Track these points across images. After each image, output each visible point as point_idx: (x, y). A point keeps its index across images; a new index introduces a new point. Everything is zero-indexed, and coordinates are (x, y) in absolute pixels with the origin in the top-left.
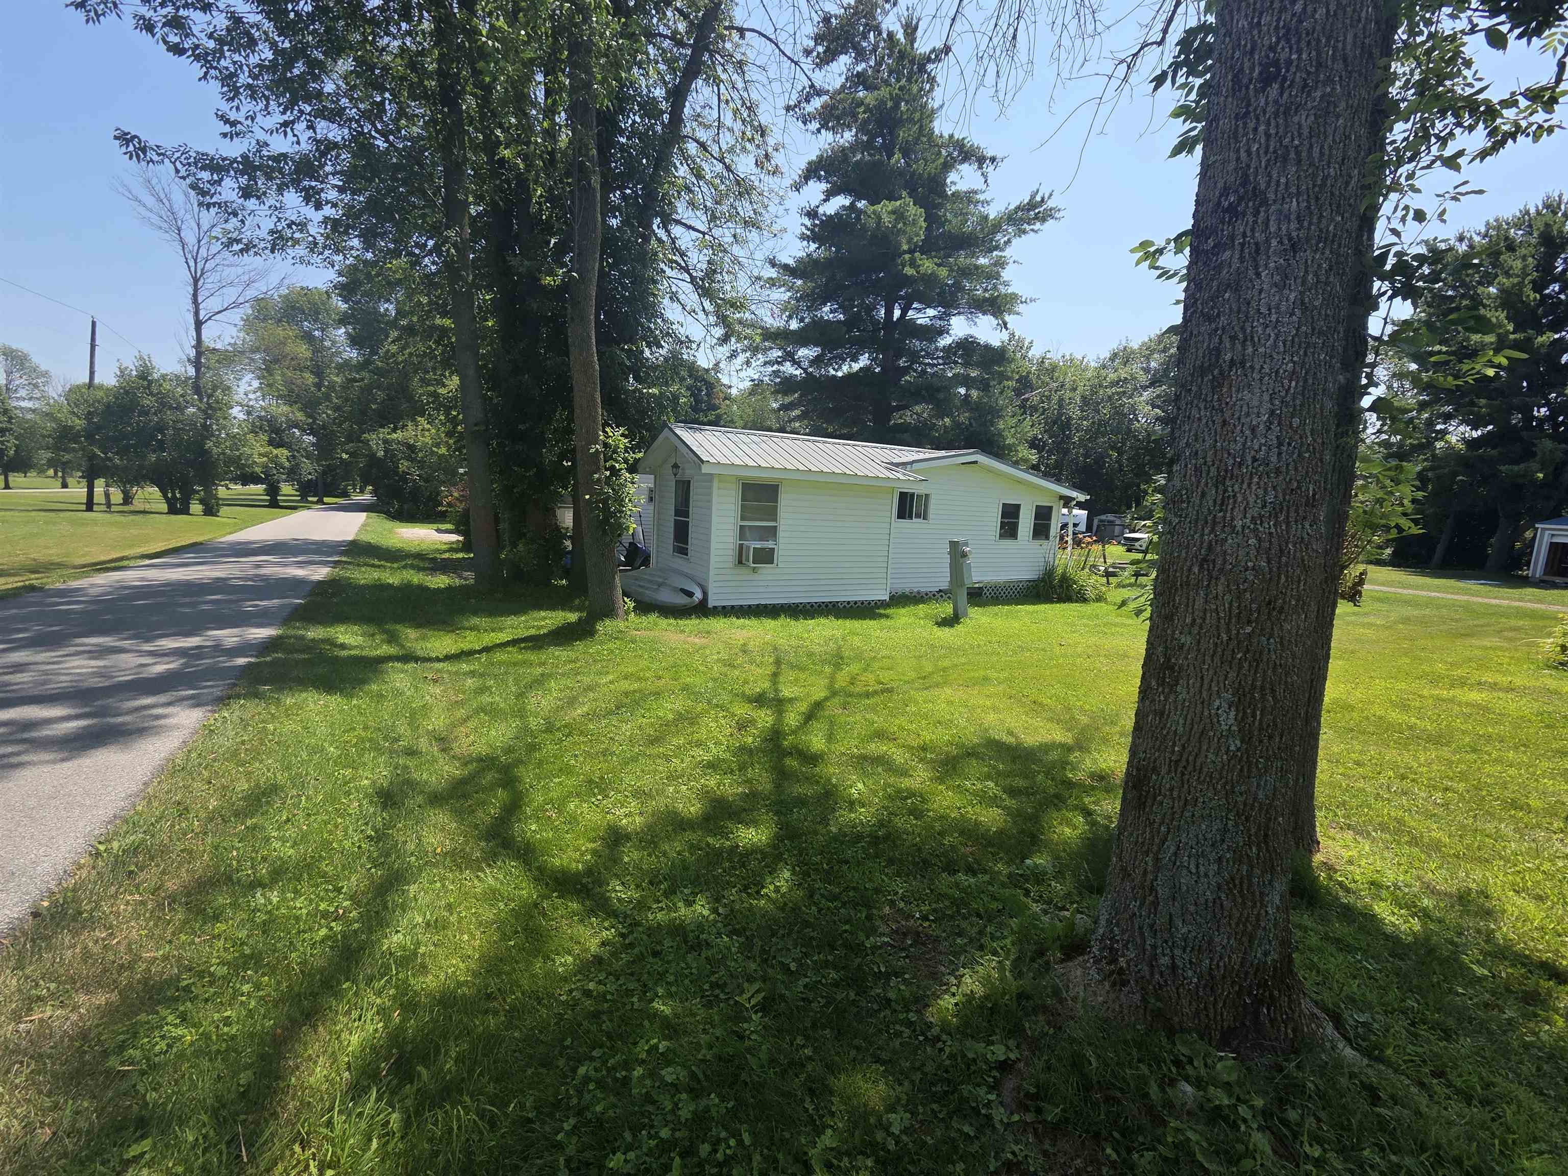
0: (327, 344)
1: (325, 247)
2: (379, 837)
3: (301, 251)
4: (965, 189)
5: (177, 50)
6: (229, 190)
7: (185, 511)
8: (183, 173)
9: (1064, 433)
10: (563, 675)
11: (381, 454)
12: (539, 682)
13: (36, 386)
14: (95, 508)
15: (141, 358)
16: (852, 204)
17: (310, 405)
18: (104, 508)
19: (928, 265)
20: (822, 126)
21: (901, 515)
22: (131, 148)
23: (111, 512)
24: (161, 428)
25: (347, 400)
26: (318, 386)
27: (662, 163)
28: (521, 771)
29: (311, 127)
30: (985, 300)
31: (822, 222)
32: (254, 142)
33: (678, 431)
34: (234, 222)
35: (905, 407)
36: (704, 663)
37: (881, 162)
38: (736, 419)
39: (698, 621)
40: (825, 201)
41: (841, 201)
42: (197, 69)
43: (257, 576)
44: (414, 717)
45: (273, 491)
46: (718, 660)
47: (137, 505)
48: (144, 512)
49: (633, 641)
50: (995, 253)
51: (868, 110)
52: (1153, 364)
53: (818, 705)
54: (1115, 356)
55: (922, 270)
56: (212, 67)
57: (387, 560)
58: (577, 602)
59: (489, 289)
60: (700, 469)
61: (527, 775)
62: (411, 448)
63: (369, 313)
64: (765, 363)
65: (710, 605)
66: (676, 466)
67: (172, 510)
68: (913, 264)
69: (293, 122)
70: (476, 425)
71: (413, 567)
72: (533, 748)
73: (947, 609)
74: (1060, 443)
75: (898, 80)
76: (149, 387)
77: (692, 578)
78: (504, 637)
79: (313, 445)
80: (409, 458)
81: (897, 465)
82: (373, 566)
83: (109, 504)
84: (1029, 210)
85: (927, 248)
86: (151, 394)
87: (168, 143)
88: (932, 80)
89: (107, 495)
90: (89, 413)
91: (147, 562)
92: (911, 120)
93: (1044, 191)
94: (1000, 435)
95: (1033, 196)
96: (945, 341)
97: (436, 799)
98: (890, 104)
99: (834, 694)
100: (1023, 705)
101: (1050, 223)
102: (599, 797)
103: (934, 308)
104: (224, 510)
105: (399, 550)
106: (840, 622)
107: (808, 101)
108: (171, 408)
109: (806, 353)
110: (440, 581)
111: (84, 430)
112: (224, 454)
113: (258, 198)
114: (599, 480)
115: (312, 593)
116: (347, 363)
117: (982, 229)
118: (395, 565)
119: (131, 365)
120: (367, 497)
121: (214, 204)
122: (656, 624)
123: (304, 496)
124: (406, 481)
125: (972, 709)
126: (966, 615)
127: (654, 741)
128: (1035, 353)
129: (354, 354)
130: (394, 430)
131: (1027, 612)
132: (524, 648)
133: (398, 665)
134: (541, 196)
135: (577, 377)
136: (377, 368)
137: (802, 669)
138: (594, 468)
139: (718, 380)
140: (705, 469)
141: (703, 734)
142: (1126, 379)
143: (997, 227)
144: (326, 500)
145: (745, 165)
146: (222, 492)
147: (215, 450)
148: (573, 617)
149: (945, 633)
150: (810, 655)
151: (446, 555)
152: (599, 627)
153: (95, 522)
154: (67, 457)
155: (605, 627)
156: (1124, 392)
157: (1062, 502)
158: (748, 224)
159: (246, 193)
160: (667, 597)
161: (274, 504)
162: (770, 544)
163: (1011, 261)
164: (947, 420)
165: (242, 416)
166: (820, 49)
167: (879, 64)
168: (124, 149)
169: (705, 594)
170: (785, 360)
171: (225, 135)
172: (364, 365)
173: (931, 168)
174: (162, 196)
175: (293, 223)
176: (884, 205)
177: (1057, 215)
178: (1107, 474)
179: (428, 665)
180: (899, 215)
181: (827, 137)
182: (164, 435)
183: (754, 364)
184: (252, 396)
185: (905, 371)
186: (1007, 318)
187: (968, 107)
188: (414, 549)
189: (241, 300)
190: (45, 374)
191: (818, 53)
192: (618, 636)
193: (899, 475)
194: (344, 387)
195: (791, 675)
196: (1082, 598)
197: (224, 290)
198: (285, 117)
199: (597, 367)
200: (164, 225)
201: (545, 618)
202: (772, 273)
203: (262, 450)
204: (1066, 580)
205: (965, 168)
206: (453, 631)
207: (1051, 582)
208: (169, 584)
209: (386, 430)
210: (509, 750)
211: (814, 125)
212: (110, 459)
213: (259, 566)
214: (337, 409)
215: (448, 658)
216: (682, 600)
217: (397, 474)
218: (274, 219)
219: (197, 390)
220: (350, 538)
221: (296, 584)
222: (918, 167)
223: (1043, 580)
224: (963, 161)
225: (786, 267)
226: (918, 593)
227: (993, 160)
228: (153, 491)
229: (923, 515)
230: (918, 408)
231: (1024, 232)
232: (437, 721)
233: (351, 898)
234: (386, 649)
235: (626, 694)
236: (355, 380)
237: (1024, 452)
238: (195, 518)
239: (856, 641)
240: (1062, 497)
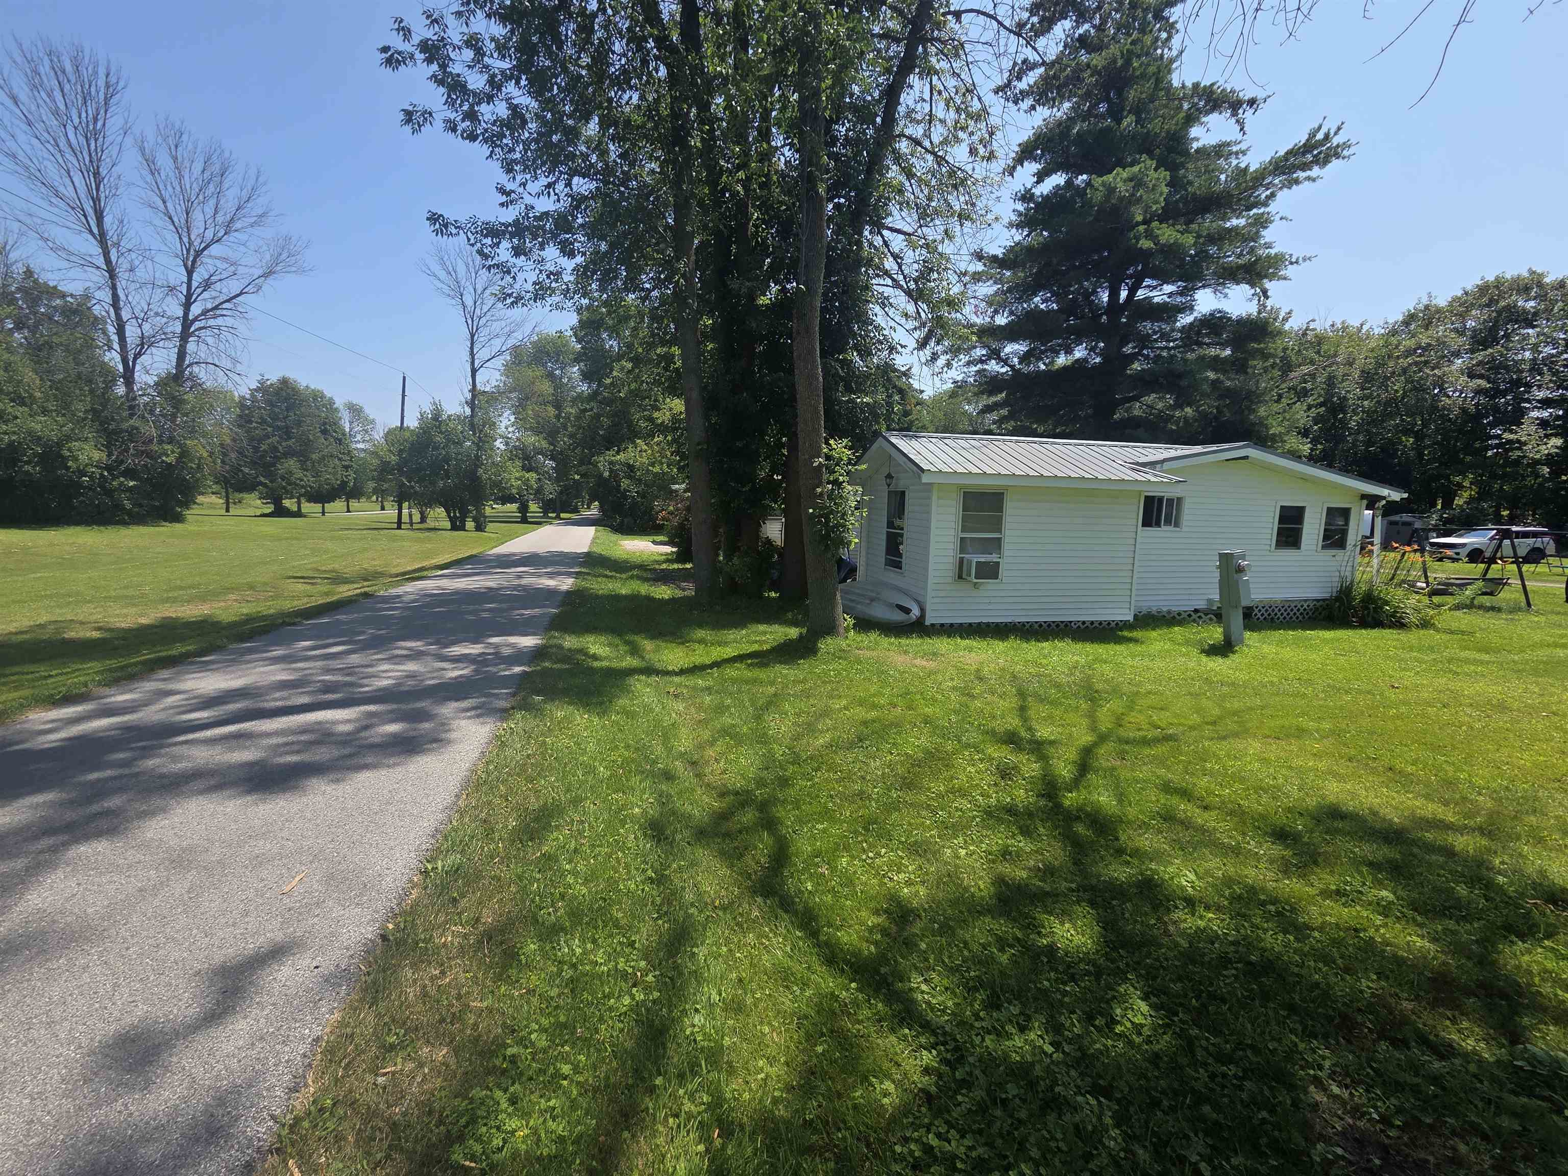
0: (565, 380)
1: (574, 293)
2: (660, 880)
3: (556, 299)
4: (1213, 142)
5: (472, 137)
6: (504, 253)
7: (462, 528)
8: (472, 241)
9: (1335, 417)
10: (795, 696)
11: (606, 474)
12: (772, 703)
13: (366, 431)
14: (403, 526)
15: (435, 403)
16: (1069, 183)
17: (552, 435)
18: (408, 526)
19: (1167, 234)
20: (1038, 102)
21: (1147, 523)
22: (437, 226)
23: (412, 530)
24: (447, 460)
25: (579, 428)
26: (558, 417)
27: (875, 166)
28: (779, 812)
29: (569, 184)
30: (1239, 267)
31: (1038, 205)
32: (523, 207)
33: (894, 440)
34: (508, 278)
35: (1136, 398)
36: (940, 691)
37: (1109, 129)
38: (928, 424)
39: (919, 641)
40: (1038, 182)
41: (1058, 179)
42: (486, 150)
43: (519, 585)
44: (667, 735)
45: (524, 509)
46: (954, 688)
47: (430, 523)
48: (435, 529)
49: (859, 662)
50: (1255, 211)
51: (1096, 72)
52: (1470, 324)
53: (1087, 752)
54: (1410, 318)
55: (1163, 240)
56: (497, 146)
57: (616, 571)
58: (790, 615)
59: (711, 314)
60: (920, 478)
61: (787, 816)
62: (631, 468)
63: (597, 351)
64: (969, 363)
65: (927, 623)
66: (889, 476)
67: (454, 528)
68: (1149, 235)
69: (554, 183)
70: (698, 444)
71: (639, 578)
72: (784, 782)
73: (1216, 634)
74: (1329, 430)
75: (1128, 34)
76: (439, 427)
77: (905, 593)
78: (729, 652)
79: (553, 468)
80: (629, 477)
81: (1144, 465)
82: (606, 576)
83: (411, 523)
84: (1304, 154)
85: (1168, 215)
86: (441, 432)
87: (463, 219)
88: (1171, 28)
89: (410, 516)
90: (401, 451)
91: (440, 573)
92: (1143, 76)
93: (1330, 125)
94: (1261, 424)
95: (1313, 135)
96: (1185, 320)
97: (702, 834)
98: (1120, 62)
99: (1103, 738)
100: (1374, 771)
101: (1335, 164)
102: (871, 855)
103: (1173, 283)
104: (490, 527)
105: (626, 561)
106: (1079, 646)
107: (1019, 79)
108: (454, 443)
109: (1013, 349)
110: (663, 592)
111: (397, 464)
112: (490, 479)
113: (525, 255)
114: (821, 494)
115: (563, 604)
116: (580, 396)
117: (1238, 185)
118: (624, 576)
119: (428, 409)
120: (594, 511)
121: (493, 266)
122: (876, 643)
123: (545, 513)
124: (625, 497)
125: (1301, 772)
126: (1241, 641)
127: (908, 784)
128: (1294, 324)
129: (585, 387)
130: (618, 453)
131: (1325, 641)
132: (751, 664)
133: (643, 678)
134: (758, 218)
135: (801, 388)
136: (605, 398)
137: (1054, 703)
138: (817, 482)
139: (910, 386)
140: (925, 479)
141: (961, 780)
142: (1429, 345)
143: (1259, 178)
144: (563, 515)
145: (959, 155)
146: (488, 511)
147: (484, 476)
148: (793, 632)
149: (1217, 664)
150: (1058, 686)
151: (664, 566)
152: (821, 645)
153: (402, 538)
154: (386, 486)
155: (826, 645)
156: (1426, 363)
157: (1365, 502)
158: (963, 217)
159: (518, 251)
160: (880, 612)
161: (524, 520)
162: (994, 558)
163: (1277, 217)
164: (1188, 410)
165: (503, 447)
166: (1035, 19)
167: (1103, 21)
168: (432, 228)
169: (923, 610)
170: (990, 358)
171: (502, 205)
172: (593, 396)
173: (1170, 125)
174: (451, 269)
175: (551, 273)
176: (1118, 174)
177: (1345, 153)
178: (1399, 464)
179: (667, 678)
180: (1137, 182)
181: (1043, 113)
182: (449, 465)
183: (955, 365)
184: (510, 429)
185: (1132, 358)
186: (1267, 284)
187: (1245, 33)
188: (639, 561)
189: (504, 349)
190: (373, 422)
191: (1033, 25)
192: (840, 655)
193: (1149, 477)
194: (578, 418)
195: (1044, 710)
196: (1397, 622)
197: (492, 342)
198: (549, 180)
199: (821, 379)
200: (452, 293)
201: (765, 633)
202: (979, 267)
203: (517, 475)
204: (1370, 599)
205: (1213, 119)
206: (683, 643)
207: (1349, 602)
208: (457, 592)
209: (611, 453)
210: (761, 783)
211: (1028, 102)
212: (413, 487)
213: (520, 577)
214: (571, 436)
215: (682, 672)
216: (899, 616)
217: (618, 491)
218: (537, 271)
219: (472, 426)
220: (585, 550)
221: (551, 593)
222: (1155, 126)
223: (1337, 599)
224: (1212, 110)
225: (994, 258)
226: (1169, 612)
227: (1252, 102)
228: (441, 511)
229: (1173, 519)
230: (1150, 398)
231: (1297, 182)
232: (684, 742)
233: (646, 957)
234: (630, 662)
235: (865, 723)
236: (585, 410)
237: (1294, 442)
238: (469, 534)
239: (1107, 670)
240: (1364, 496)
